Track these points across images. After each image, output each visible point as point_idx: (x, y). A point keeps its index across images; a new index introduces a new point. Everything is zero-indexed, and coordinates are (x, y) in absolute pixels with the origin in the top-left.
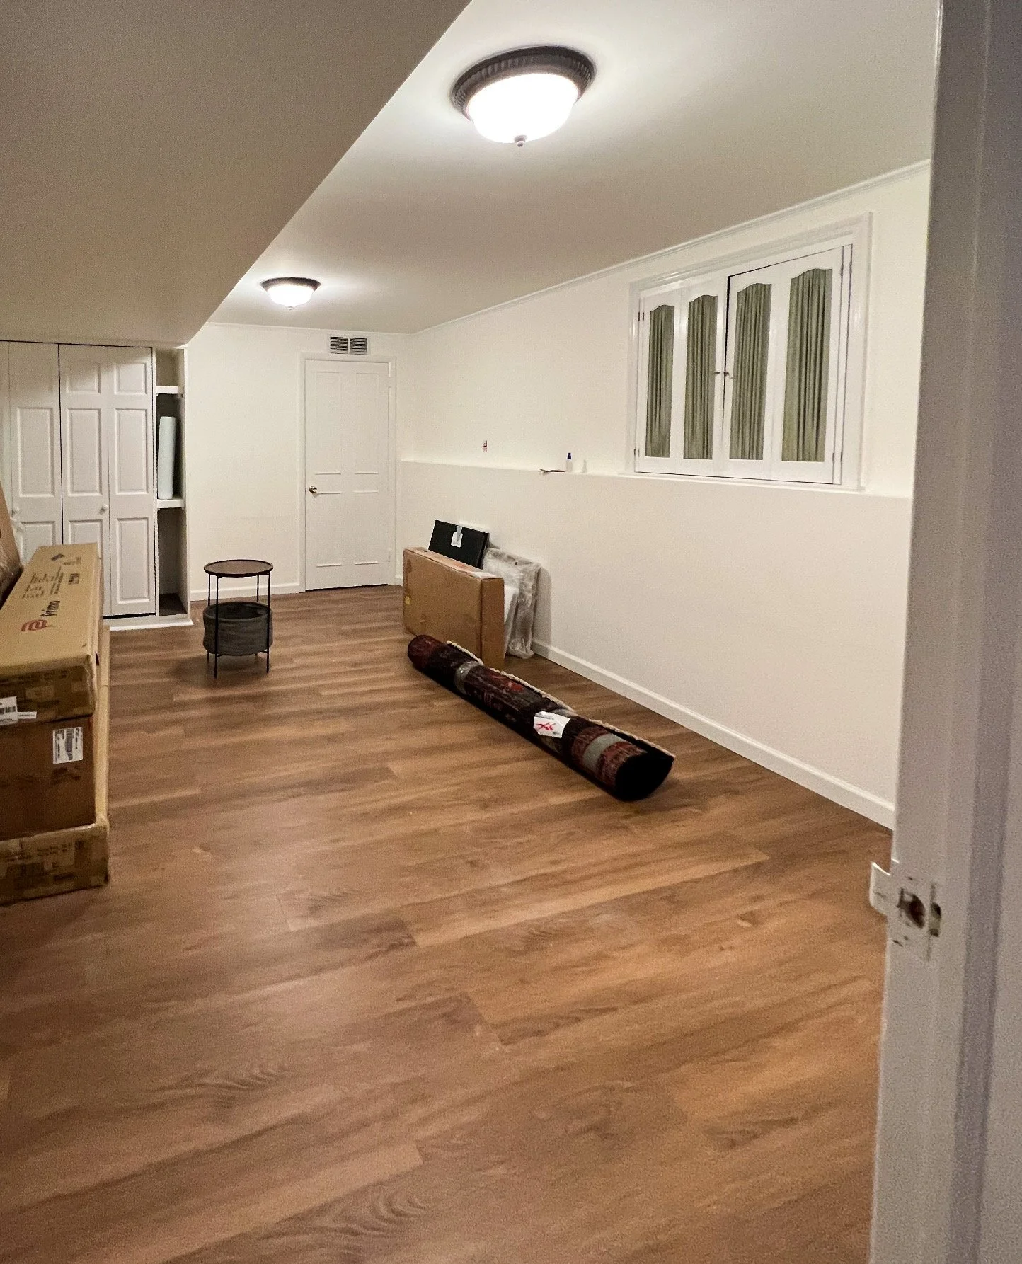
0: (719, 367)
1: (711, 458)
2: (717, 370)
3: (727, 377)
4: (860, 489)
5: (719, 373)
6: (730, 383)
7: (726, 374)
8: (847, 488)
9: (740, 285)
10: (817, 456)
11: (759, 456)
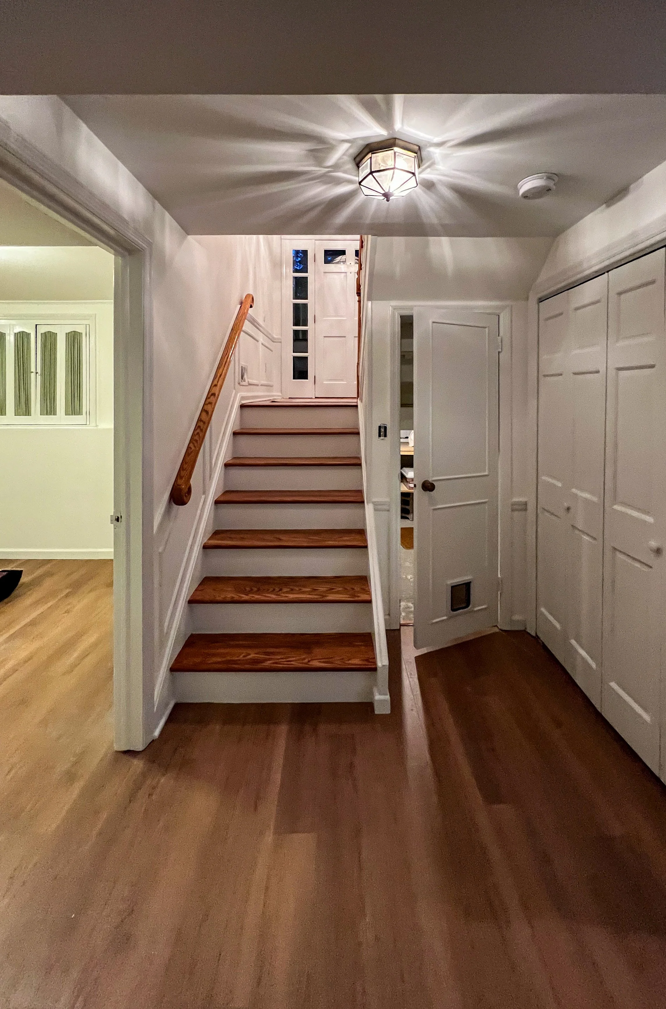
0: (33, 369)
1: (31, 415)
2: (32, 371)
3: (37, 374)
4: (97, 426)
5: (33, 372)
6: (39, 377)
7: (37, 373)
8: (91, 427)
9: (42, 330)
10: (80, 413)
11: (55, 414)
